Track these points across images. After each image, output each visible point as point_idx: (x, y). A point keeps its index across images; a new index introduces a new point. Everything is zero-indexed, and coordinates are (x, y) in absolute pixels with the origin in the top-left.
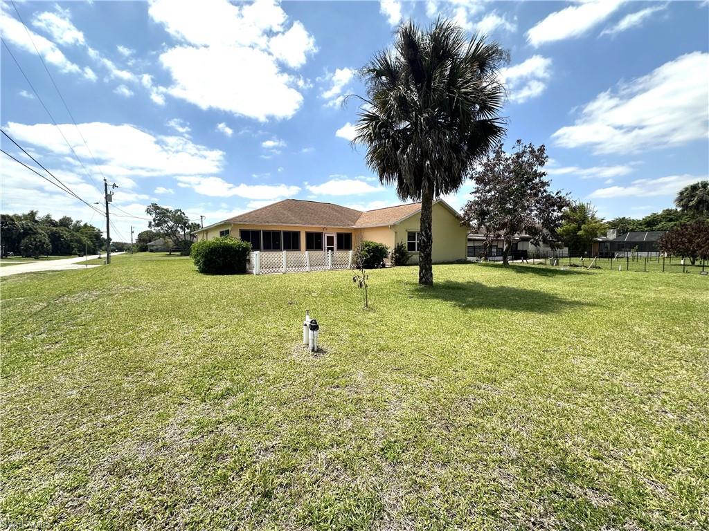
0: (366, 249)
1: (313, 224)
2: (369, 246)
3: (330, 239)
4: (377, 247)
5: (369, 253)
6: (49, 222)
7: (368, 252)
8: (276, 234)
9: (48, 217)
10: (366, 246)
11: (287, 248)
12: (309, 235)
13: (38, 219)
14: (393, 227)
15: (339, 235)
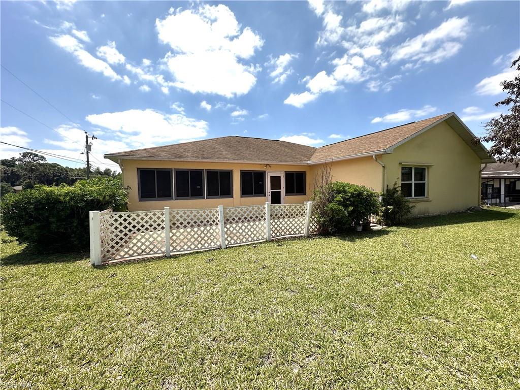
0: (339, 198)
1: (251, 160)
2: (345, 192)
3: (276, 181)
4: (360, 194)
5: (346, 206)
6: (97, 172)
7: (344, 204)
8: (197, 175)
9: (98, 169)
10: (339, 192)
11: (213, 193)
12: (245, 175)
13: (92, 171)
14: (379, 157)
15: (289, 175)
